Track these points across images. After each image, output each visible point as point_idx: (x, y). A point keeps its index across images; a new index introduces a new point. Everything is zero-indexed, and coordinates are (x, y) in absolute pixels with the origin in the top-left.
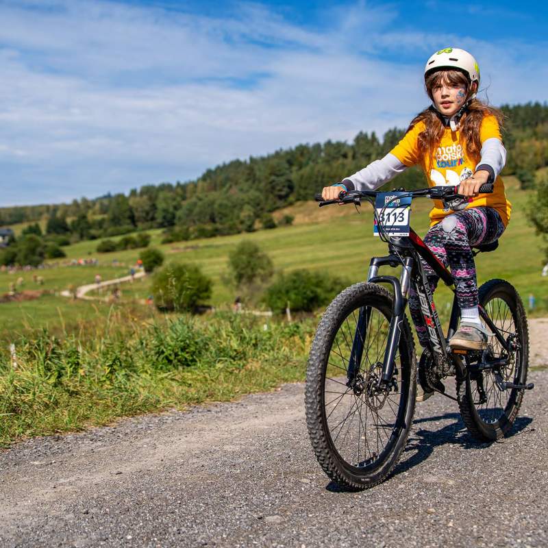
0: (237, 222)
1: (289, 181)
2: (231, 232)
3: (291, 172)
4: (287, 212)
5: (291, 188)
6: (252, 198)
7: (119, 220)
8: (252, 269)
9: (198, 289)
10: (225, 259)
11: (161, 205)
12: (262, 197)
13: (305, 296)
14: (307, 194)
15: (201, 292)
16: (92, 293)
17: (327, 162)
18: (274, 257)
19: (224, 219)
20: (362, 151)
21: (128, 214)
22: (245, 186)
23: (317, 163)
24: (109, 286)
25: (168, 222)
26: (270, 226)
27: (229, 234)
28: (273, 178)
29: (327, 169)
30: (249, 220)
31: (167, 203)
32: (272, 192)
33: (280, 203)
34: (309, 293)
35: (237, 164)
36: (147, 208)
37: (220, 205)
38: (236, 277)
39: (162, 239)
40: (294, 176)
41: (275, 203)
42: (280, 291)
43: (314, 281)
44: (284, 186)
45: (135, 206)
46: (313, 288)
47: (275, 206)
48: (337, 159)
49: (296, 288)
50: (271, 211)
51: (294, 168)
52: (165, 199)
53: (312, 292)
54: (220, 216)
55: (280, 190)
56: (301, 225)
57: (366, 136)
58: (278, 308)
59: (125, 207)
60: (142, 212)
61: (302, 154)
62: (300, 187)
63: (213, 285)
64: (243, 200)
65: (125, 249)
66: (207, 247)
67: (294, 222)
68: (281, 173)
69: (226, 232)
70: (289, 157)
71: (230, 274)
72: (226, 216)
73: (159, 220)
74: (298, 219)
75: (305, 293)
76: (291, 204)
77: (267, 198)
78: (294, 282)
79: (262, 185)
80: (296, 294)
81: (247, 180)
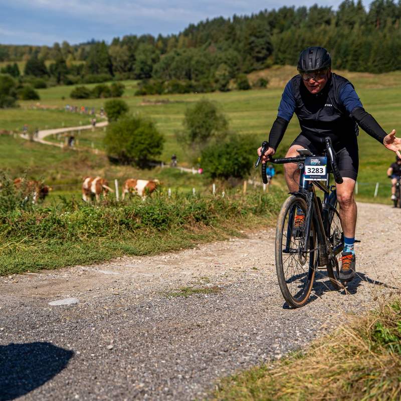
0: (212, 80)
1: (269, 43)
2: (205, 90)
3: (272, 34)
4: (263, 74)
5: (270, 50)
6: (229, 57)
7: (98, 68)
8: (207, 129)
9: (149, 144)
10: (182, 116)
11: (140, 57)
12: (240, 57)
13: (236, 162)
14: (284, 58)
15: (152, 147)
16: (51, 138)
17: (310, 27)
18: (230, 119)
19: (200, 76)
20: (345, 18)
21: (106, 62)
22: (225, 44)
23: (299, 28)
24: (69, 132)
25: (145, 74)
26: (244, 87)
27: (202, 92)
28: (253, 39)
29: (308, 34)
30: (224, 79)
31: (146, 55)
32: (250, 54)
33: (257, 65)
34: (240, 159)
35: (220, 21)
36: (126, 58)
37: (198, 62)
38: (190, 136)
39: (136, 90)
40: (274, 39)
41: (252, 65)
42: (213, 155)
43: (247, 148)
44: (263, 48)
45: (114, 55)
46: (245, 155)
47: (252, 68)
48: (321, 24)
49: (228, 154)
50: (247, 72)
51: (276, 31)
52: (144, 51)
53: (244, 159)
54: (197, 72)
55: (259, 52)
56: (276, 89)
57: (353, 3)
58: (208, 171)
59: (104, 56)
60: (120, 61)
61: (285, 17)
62: (279, 50)
63: (164, 142)
64: (220, 59)
65: (99, 97)
66: (177, 102)
67: (268, 86)
68: (262, 34)
69: (199, 89)
70: (271, 19)
71: (184, 132)
72: (202, 73)
73: (137, 71)
74: (273, 83)
75: (237, 159)
76: (268, 67)
77: (244, 60)
78: (228, 146)
79: (241, 45)
80: (227, 159)
81: (227, 40)
